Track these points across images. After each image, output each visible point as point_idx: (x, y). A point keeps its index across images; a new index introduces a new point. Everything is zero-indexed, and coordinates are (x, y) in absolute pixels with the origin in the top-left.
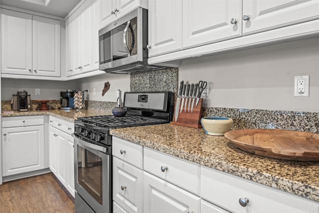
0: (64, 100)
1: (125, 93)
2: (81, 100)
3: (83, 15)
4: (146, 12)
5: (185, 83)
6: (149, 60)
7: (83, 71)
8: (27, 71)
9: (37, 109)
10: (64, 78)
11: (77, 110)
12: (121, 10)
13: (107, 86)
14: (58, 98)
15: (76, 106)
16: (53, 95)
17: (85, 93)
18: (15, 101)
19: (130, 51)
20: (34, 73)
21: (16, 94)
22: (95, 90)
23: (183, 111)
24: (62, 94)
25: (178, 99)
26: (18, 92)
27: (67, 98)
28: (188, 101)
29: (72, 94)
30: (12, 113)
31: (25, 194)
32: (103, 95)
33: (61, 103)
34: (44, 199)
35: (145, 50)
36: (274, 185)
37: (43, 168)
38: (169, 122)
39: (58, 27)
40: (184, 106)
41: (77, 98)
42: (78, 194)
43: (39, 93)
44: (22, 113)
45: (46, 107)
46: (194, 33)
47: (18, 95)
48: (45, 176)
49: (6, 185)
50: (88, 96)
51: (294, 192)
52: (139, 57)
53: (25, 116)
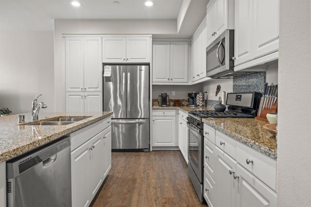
0: (190, 99)
1: (228, 94)
2: (201, 100)
3: (200, 35)
4: (232, 32)
5: (269, 85)
6: (235, 68)
7: (200, 78)
8: (166, 80)
9: (173, 106)
10: (190, 83)
11: (199, 107)
12: (217, 33)
13: (219, 88)
14: (186, 98)
15: (198, 104)
16: (183, 96)
17: (206, 94)
18: (160, 99)
19: (222, 63)
20: (171, 81)
21: (160, 95)
22: (211, 91)
23: (265, 108)
24: (190, 95)
25: (262, 98)
26: (162, 94)
27: (193, 98)
28: (269, 100)
29: (196, 94)
30: (158, 107)
31: (162, 158)
32: (216, 95)
33: (188, 102)
34: (172, 164)
35: (232, 61)
36: (259, 150)
37: (175, 145)
38: (254, 118)
39: (186, 46)
40: (266, 104)
41: (199, 97)
42: (190, 163)
43: (174, 94)
44: (163, 108)
45: (178, 104)
46: (260, 46)
47: (162, 96)
48: (176, 152)
49: (154, 152)
50: (207, 96)
51: (265, 153)
52: (227, 66)
53: (164, 109)
